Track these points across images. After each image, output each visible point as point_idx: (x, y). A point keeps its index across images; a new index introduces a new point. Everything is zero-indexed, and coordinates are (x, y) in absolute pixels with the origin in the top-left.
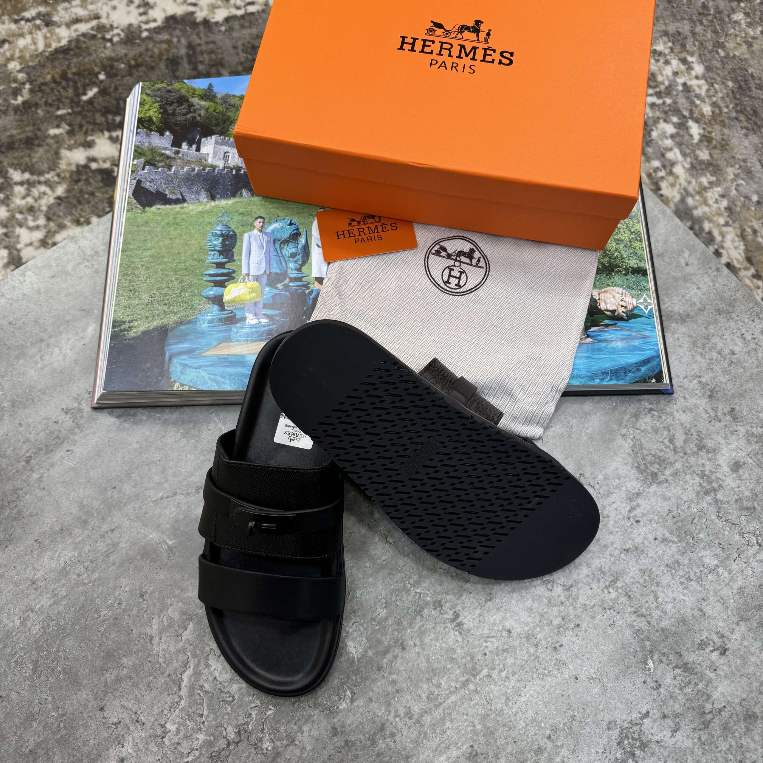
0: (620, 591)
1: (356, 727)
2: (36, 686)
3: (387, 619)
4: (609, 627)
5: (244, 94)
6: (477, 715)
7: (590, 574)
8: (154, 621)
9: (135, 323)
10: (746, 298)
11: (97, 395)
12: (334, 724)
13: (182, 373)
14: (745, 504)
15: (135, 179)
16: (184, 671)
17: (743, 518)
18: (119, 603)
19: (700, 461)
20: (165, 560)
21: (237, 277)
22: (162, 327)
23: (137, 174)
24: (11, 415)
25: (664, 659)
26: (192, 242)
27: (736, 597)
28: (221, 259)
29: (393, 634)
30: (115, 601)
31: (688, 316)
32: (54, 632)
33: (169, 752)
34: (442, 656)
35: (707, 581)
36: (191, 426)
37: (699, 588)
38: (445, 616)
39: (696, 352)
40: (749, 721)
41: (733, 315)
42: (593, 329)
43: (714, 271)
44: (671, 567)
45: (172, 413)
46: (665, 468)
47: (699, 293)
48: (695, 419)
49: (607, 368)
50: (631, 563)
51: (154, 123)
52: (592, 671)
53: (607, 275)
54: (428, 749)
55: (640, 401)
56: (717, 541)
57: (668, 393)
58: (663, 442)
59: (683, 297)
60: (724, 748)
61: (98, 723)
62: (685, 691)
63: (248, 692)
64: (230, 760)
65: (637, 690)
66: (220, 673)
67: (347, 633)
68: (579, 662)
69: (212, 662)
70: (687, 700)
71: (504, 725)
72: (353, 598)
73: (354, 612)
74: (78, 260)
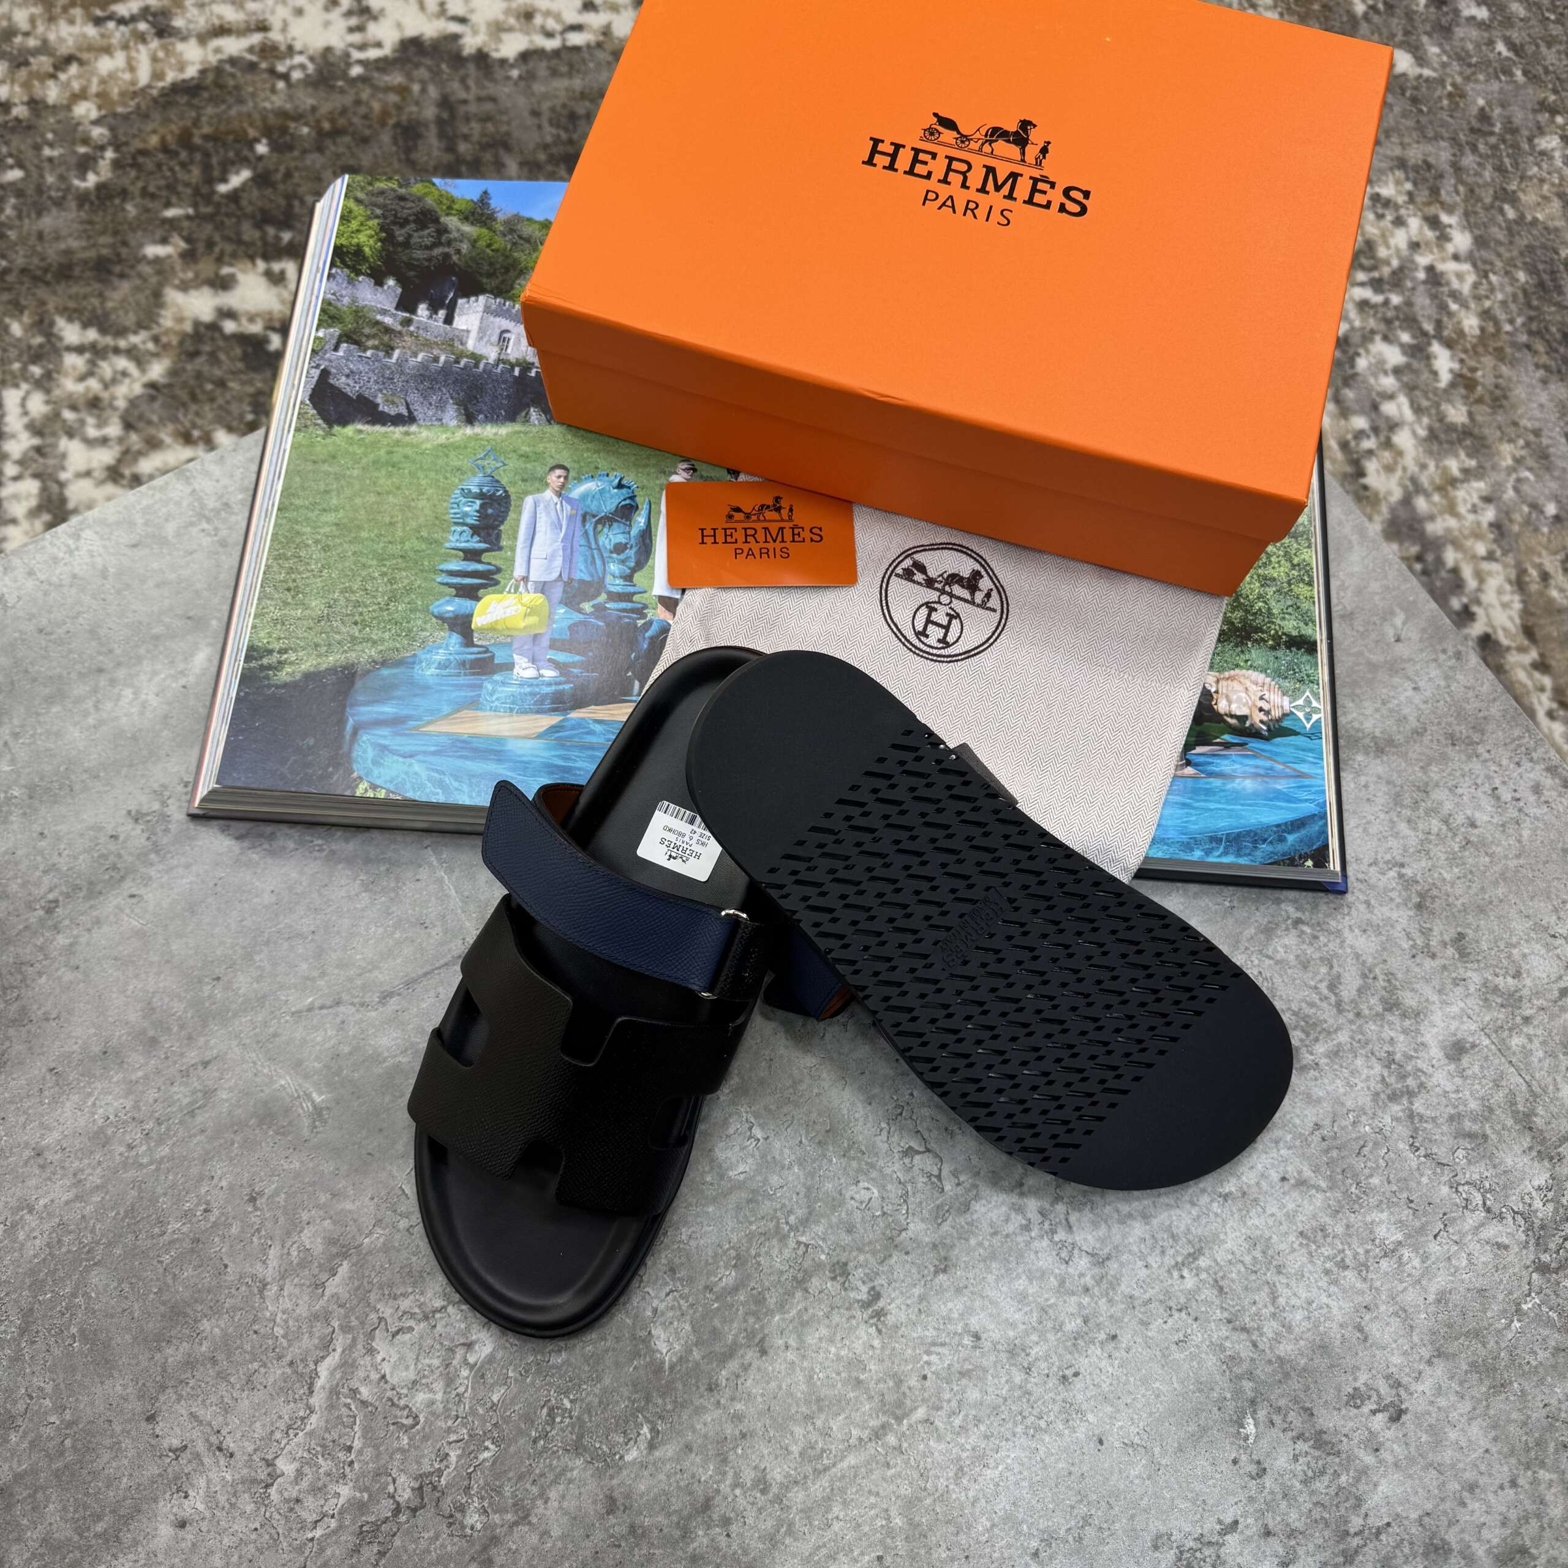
0: (1204, 1276)
1: (655, 1499)
2: (24, 1361)
3: (735, 1289)
4: (1174, 1347)
5: (552, 218)
6: (897, 1497)
7: (1147, 1237)
8: (272, 1253)
9: (292, 656)
11: (202, 792)
12: (611, 1489)
13: (375, 762)
14: (1468, 1125)
15: (317, 367)
16: (323, 1358)
17: (1460, 1153)
18: (206, 1211)
19: (1388, 1033)
20: (306, 1133)
21: (503, 582)
22: (345, 668)
23: (322, 358)
24: (25, 814)
25: (1278, 1419)
26: (421, 504)
27: (1432, 1308)
28: (475, 544)
29: (746, 1321)
30: (198, 1205)
31: (1391, 742)
32: (70, 1256)
33: (277, 1517)
34: (838, 1374)
35: (1377, 1270)
36: (382, 868)
37: (1358, 1285)
38: (852, 1295)
39: (1399, 814)
40: (1433, 1556)
41: (1481, 749)
42: (1199, 750)
43: (1450, 658)
44: (1307, 1237)
45: (347, 841)
46: (1317, 1040)
47: (1417, 699)
48: (1384, 949)
49: (1219, 830)
50: (1230, 1223)
51: (365, 259)
52: (1134, 1430)
53: (1236, 646)
54: (794, 1556)
55: (1278, 901)
56: (1405, 1195)
57: (1336, 889)
58: (1316, 988)
59: (1384, 703)
61: (141, 1446)
62: (1313, 1487)
63: (446, 1409)
64: (397, 1542)
65: (1218, 1476)
66: (395, 1367)
67: (655, 1311)
68: (1109, 1409)
69: (380, 1343)
70: (1316, 1504)
71: (948, 1522)
72: (673, 1242)
73: (672, 1270)
74: (188, 516)
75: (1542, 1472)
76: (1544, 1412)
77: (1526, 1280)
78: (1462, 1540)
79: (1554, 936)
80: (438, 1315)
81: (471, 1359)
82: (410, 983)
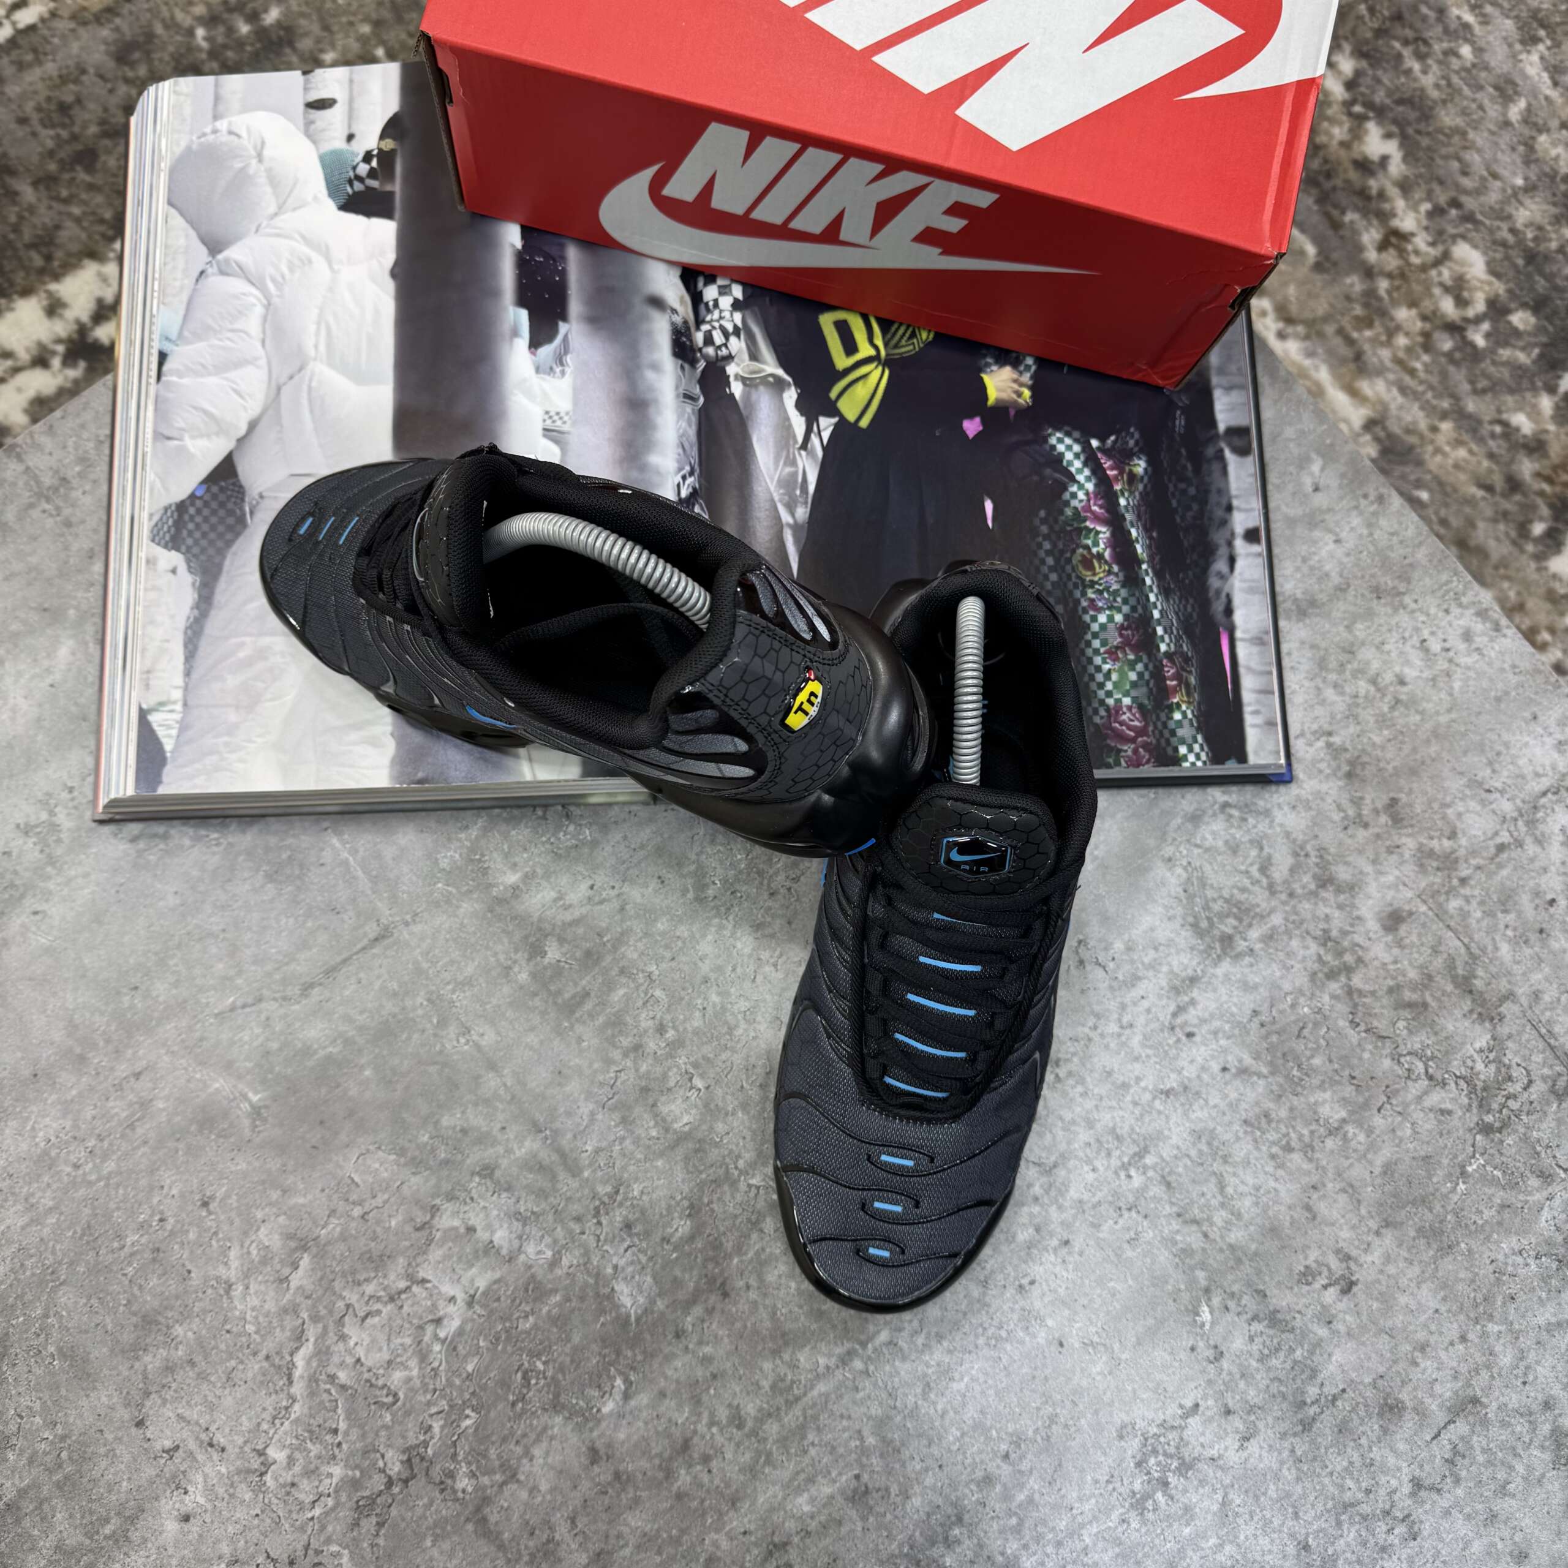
0: (1150, 1173)
1: (636, 1446)
2: (8, 1385)
3: (691, 1238)
4: (1126, 1246)
6: (868, 1419)
7: (1092, 1141)
8: (233, 1254)
10: (1435, 562)
12: (593, 1442)
14: (1408, 995)
16: (297, 1349)
17: (1401, 1024)
18: (161, 1220)
19: (1323, 910)
25: (1231, 1304)
27: (1379, 1181)
29: (705, 1267)
30: (152, 1216)
31: (1313, 603)
32: (36, 1279)
33: (276, 1501)
34: (801, 1308)
35: (1323, 1150)
36: (285, 856)
37: (1306, 1166)
39: (1324, 680)
40: (1388, 1415)
41: (1407, 600)
43: (1372, 503)
44: (1251, 1125)
45: (244, 832)
46: (1250, 925)
47: (1340, 552)
48: (1315, 824)
50: (1174, 1119)
52: (1092, 1329)
54: (774, 1484)
56: (1346, 1073)
57: (1279, 779)
58: (1247, 872)
59: (1304, 560)
60: (1339, 1468)
61: (135, 1451)
62: (1270, 1364)
63: (425, 1385)
64: (394, 1512)
65: (1177, 1364)
66: (368, 1351)
67: (615, 1267)
68: (1067, 1312)
69: (351, 1329)
70: (1272, 1380)
71: (920, 1436)
72: (626, 1199)
73: (628, 1226)
74: (26, 496)
75: (1490, 1325)
76: (1491, 1268)
77: (1470, 1142)
78: (1415, 1397)
79: (1489, 791)
80: (403, 1296)
81: (442, 1335)
82: (331, 971)
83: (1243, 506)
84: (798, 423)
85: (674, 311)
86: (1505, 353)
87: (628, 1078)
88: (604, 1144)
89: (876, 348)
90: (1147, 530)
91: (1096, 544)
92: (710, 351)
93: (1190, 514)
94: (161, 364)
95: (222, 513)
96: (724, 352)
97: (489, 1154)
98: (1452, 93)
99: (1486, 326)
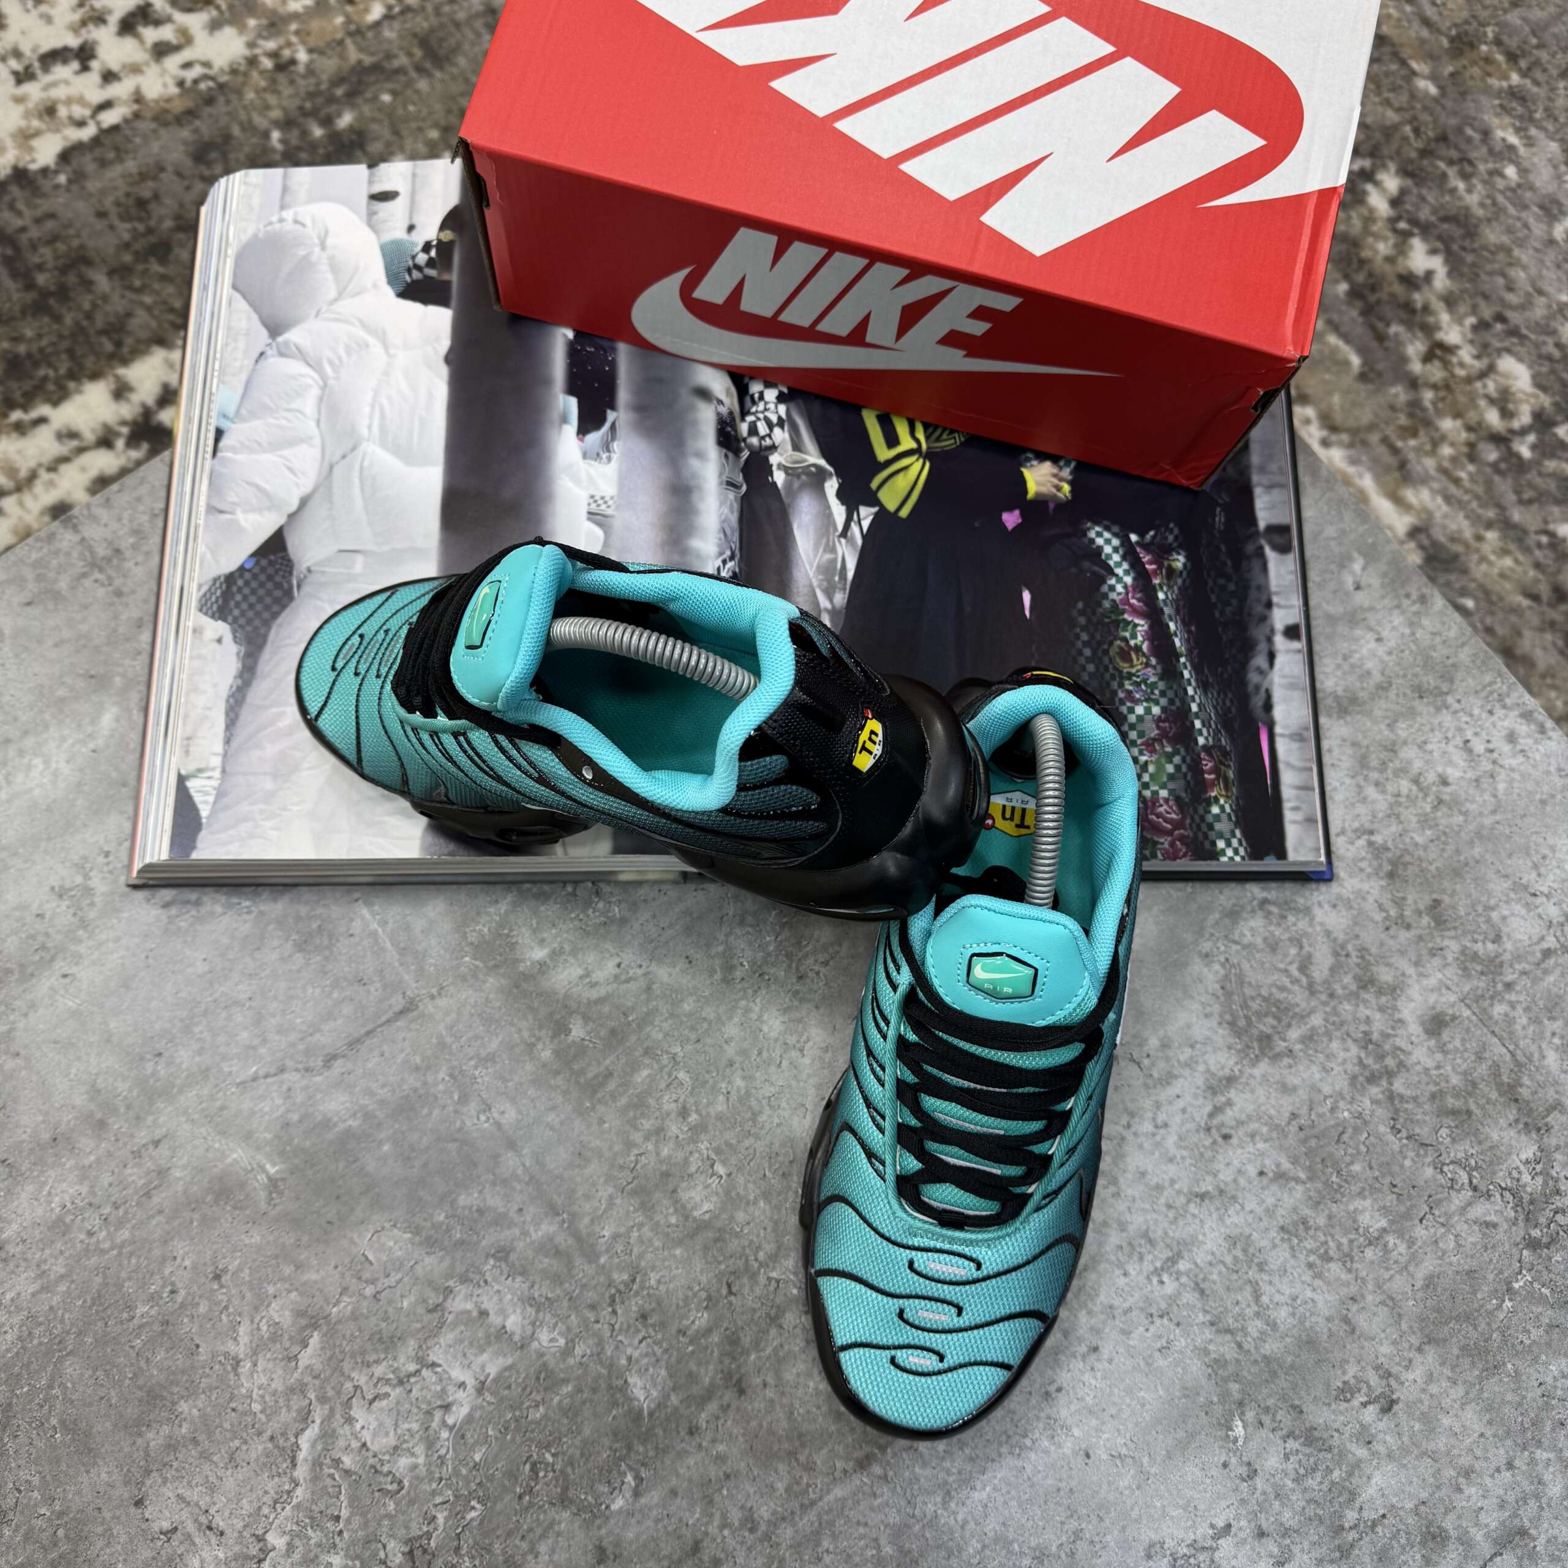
0: (1184, 1279)
1: (644, 1546)
2: (9, 1456)
3: (708, 1331)
4: (1157, 1354)
6: (886, 1527)
7: (1124, 1244)
8: (242, 1330)
10: (1478, 663)
12: (600, 1539)
14: (1451, 1102)
16: (303, 1430)
17: (1444, 1132)
18: (172, 1292)
19: (1363, 1012)
25: (1266, 1420)
27: (1420, 1294)
29: (721, 1362)
30: (163, 1286)
31: (1354, 700)
32: (43, 1348)
34: (819, 1408)
35: (1362, 1260)
36: (314, 926)
37: (1344, 1276)
39: (1366, 778)
40: (1430, 1545)
41: (1450, 699)
43: (1414, 602)
44: (1288, 1232)
45: (275, 900)
46: (1289, 1025)
47: (1381, 650)
48: (1356, 924)
50: (1209, 1224)
52: (1120, 1441)
56: (1387, 1180)
57: (1318, 878)
58: (1286, 971)
59: (1345, 658)
61: (133, 1531)
62: (1306, 1484)
63: (430, 1473)
65: (1208, 1481)
66: (374, 1435)
67: (630, 1359)
68: (1094, 1422)
69: (358, 1412)
70: (1309, 1502)
71: (939, 1547)
72: (642, 1288)
73: (644, 1317)
74: (79, 567)
75: (1539, 1452)
76: (1539, 1391)
77: (1517, 1257)
78: (1460, 1526)
79: (1535, 895)
80: (413, 1380)
81: (450, 1421)
82: (354, 1044)
83: (1282, 602)
84: (839, 511)
85: (720, 402)
86: (1551, 465)
87: (649, 1161)
88: (622, 1230)
89: (918, 441)
90: (1186, 624)
91: (1134, 636)
92: (754, 441)
93: (1228, 610)
94: (217, 440)
95: (270, 585)
96: (768, 442)
97: (506, 1235)
98: (1497, 212)
99: (1531, 438)
